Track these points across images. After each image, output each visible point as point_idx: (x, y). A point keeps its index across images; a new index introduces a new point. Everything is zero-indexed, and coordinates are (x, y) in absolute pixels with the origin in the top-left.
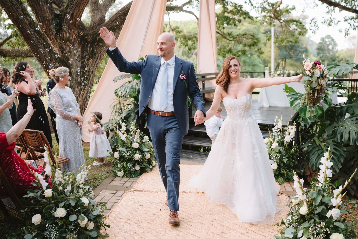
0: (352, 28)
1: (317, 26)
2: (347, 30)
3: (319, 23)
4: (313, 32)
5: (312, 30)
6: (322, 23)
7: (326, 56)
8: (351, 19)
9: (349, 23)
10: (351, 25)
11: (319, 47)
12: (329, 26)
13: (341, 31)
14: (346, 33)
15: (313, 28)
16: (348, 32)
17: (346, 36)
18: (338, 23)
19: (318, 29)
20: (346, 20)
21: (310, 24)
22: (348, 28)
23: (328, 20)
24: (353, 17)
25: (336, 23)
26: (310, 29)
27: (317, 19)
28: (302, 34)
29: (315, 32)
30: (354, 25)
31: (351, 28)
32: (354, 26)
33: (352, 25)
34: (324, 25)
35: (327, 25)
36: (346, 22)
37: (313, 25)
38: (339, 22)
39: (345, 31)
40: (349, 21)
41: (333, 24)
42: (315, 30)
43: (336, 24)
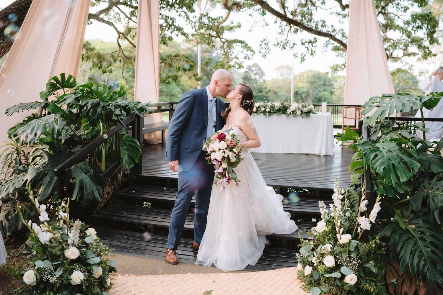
0: (309, 53)
1: (269, 48)
2: (303, 55)
3: (271, 45)
4: (263, 56)
5: (262, 53)
6: (275, 45)
7: (253, 86)
8: (309, 43)
9: (306, 48)
10: (308, 50)
11: (246, 77)
12: (283, 49)
13: (297, 57)
14: (302, 59)
15: (263, 51)
16: (305, 58)
17: (303, 61)
18: (293, 46)
19: (269, 52)
20: (303, 44)
21: (261, 45)
22: (305, 53)
23: (281, 42)
24: (310, 40)
25: (291, 46)
26: (260, 51)
27: (269, 40)
28: (248, 58)
29: (265, 56)
30: (312, 49)
31: (307, 53)
32: (312, 51)
33: (310, 50)
34: (278, 47)
35: (281, 48)
36: (303, 45)
37: (264, 48)
38: (295, 45)
39: (301, 56)
40: (307, 45)
41: (287, 48)
42: (266, 54)
43: (291, 48)
